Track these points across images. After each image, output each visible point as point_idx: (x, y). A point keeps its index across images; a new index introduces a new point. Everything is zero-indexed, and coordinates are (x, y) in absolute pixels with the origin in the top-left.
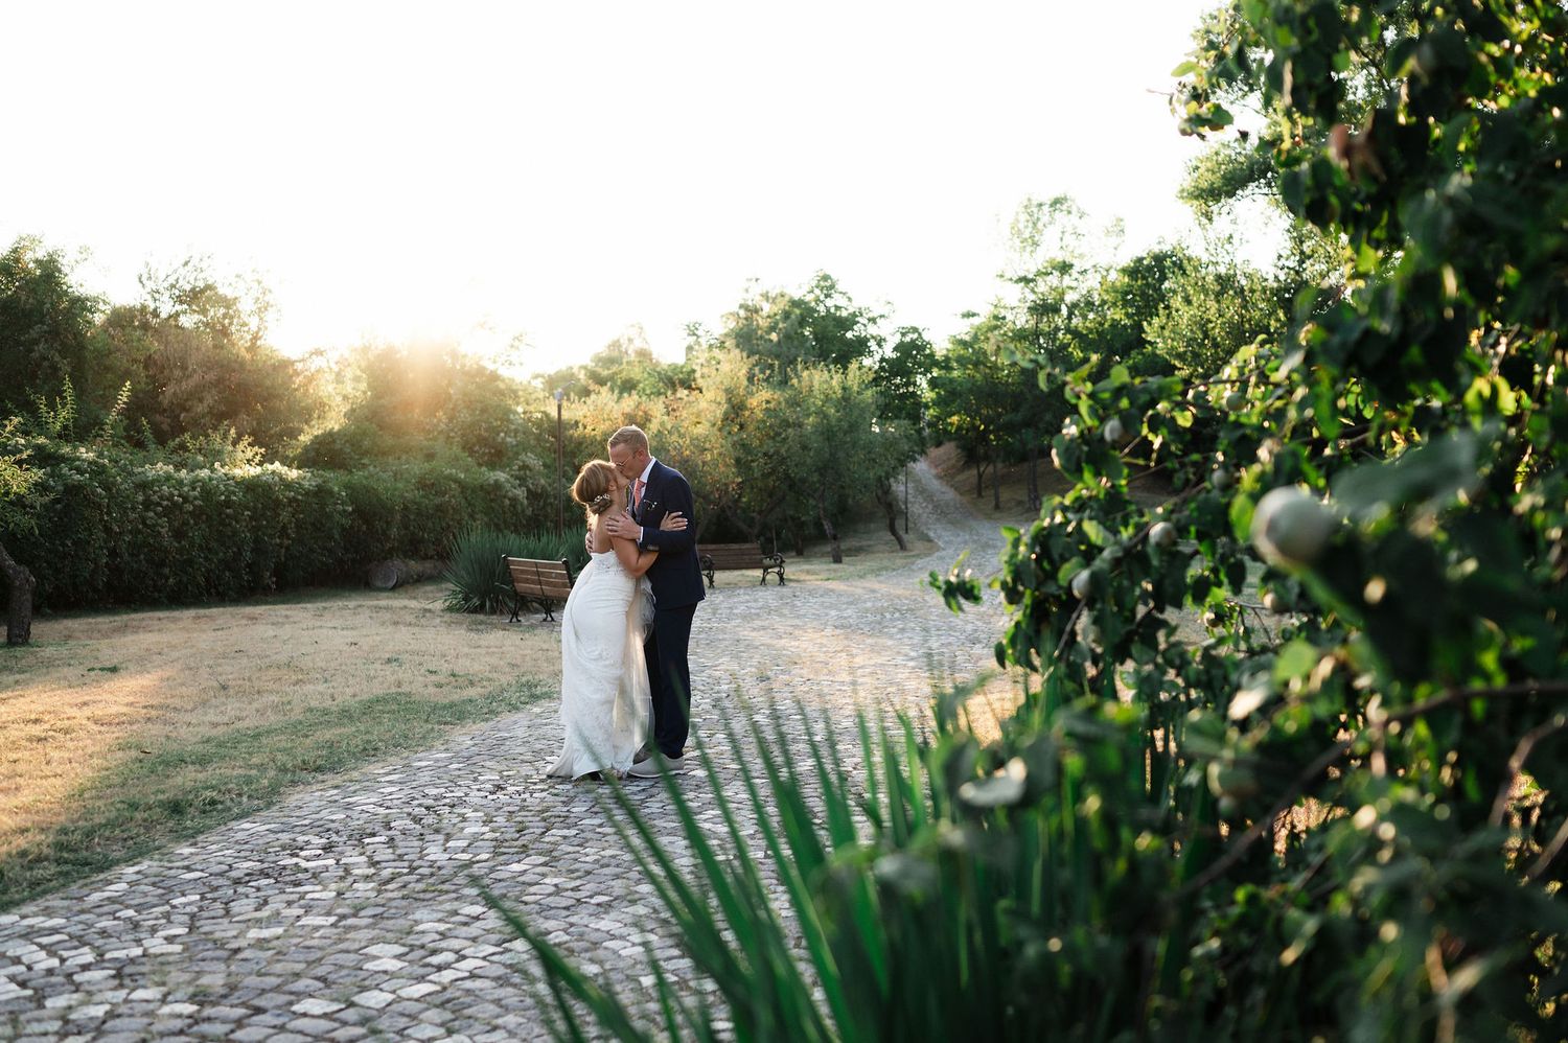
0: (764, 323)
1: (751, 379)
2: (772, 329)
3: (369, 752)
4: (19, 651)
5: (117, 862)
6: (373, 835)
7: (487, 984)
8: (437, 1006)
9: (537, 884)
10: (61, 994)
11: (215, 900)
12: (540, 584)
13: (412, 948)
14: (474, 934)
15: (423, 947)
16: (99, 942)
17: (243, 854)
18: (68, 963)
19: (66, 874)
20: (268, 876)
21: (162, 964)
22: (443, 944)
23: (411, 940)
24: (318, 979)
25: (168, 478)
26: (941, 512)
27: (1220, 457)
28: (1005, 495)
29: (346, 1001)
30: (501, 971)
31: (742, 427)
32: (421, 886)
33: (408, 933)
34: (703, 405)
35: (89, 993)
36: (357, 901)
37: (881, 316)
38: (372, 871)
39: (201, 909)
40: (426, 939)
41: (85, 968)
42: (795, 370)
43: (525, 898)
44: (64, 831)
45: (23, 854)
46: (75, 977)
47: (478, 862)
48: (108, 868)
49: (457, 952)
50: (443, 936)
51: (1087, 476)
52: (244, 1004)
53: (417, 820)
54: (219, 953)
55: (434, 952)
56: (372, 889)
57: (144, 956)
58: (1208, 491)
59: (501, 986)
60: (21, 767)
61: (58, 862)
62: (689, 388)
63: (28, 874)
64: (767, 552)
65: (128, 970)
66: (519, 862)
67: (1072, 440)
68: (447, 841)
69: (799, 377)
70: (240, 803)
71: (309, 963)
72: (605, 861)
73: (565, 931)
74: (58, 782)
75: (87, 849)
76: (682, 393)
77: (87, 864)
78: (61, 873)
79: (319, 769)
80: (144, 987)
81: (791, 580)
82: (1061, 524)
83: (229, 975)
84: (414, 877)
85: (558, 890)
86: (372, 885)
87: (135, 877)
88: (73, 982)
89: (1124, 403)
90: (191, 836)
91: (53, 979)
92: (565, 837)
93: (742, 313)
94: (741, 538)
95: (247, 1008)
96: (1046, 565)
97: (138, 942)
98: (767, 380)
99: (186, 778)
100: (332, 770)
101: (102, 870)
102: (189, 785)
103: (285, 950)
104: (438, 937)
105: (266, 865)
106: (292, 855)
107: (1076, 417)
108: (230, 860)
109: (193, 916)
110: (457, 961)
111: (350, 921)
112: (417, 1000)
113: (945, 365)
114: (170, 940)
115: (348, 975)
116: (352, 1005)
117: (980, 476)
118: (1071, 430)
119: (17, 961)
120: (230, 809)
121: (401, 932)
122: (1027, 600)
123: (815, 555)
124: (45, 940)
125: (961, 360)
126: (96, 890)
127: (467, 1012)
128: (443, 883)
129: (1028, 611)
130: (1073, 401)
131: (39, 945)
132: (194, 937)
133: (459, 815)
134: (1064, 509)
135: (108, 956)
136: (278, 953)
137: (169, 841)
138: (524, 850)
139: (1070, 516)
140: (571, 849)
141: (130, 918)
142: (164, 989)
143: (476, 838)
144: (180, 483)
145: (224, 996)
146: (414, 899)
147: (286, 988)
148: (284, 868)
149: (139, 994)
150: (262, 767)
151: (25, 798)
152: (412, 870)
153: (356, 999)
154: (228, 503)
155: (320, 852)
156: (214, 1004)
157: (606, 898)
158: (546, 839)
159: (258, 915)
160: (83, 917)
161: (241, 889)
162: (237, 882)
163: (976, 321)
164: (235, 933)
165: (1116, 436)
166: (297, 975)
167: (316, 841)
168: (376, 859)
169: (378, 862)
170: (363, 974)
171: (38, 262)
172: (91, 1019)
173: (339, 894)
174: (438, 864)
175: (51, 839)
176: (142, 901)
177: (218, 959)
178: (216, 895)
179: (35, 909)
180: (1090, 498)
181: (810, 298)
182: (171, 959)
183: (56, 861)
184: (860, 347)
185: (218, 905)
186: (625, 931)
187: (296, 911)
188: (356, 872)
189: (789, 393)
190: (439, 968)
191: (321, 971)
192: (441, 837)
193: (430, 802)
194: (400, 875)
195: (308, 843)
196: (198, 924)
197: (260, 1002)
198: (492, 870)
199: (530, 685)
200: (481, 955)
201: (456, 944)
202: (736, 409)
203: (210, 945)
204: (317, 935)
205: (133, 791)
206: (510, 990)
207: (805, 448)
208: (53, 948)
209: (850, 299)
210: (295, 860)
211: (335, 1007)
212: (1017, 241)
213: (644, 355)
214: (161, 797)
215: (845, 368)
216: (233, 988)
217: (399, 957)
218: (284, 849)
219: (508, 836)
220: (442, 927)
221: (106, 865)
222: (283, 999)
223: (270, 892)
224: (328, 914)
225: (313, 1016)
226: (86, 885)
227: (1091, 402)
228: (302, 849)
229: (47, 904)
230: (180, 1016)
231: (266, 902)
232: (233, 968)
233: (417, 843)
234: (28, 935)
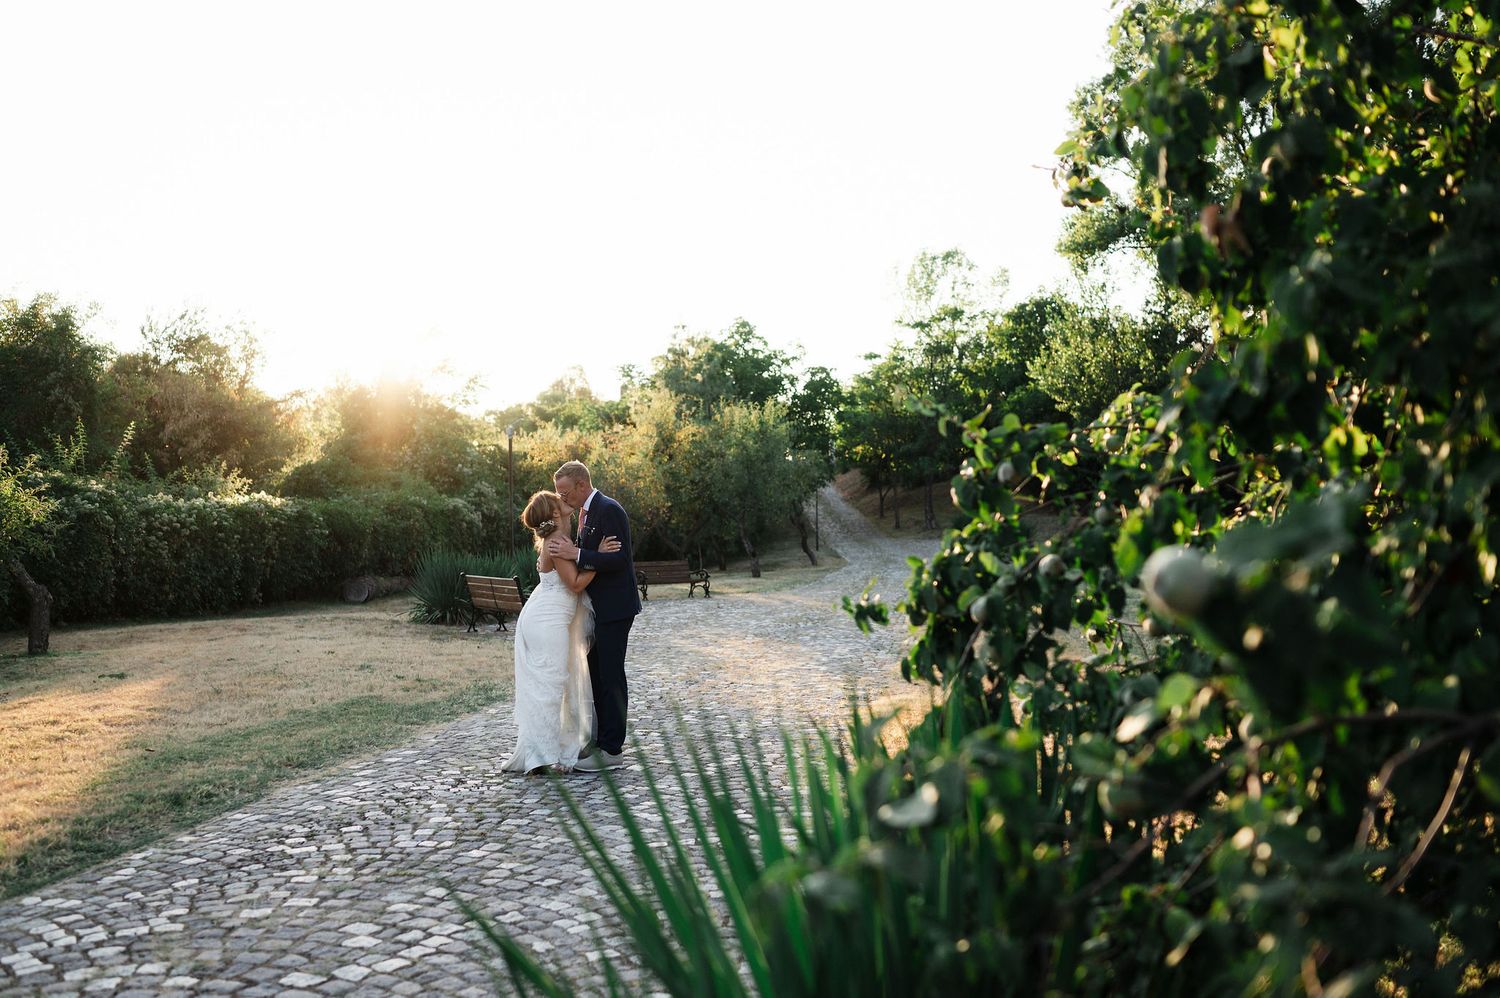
0: (690, 365)
1: (679, 414)
2: (697, 370)
3: (346, 750)
4: (39, 660)
5: (125, 849)
6: (350, 824)
7: (451, 959)
8: (408, 979)
9: (494, 868)
10: (77, 968)
11: (211, 883)
12: (494, 597)
13: (385, 926)
14: (440, 914)
15: (394, 925)
16: (111, 921)
17: (235, 842)
18: (83, 940)
19: (82, 860)
20: (258, 862)
21: (166, 941)
22: (413, 923)
23: (384, 919)
24: (302, 954)
25: (168, 506)
26: (848, 531)
27: (1102, 496)
28: (905, 515)
29: (327, 975)
30: (464, 947)
31: (671, 457)
32: (392, 871)
33: (382, 913)
34: (637, 438)
35: (103, 968)
36: (336, 884)
37: (794, 358)
38: (349, 857)
39: (200, 891)
40: (397, 919)
41: (99, 944)
42: (718, 406)
43: (484, 882)
44: (79, 821)
45: (44, 842)
46: (90, 953)
47: (442, 849)
48: (118, 855)
49: (424, 930)
50: (413, 915)
51: (983, 512)
52: (238, 978)
53: (388, 811)
54: (215, 931)
55: (404, 930)
56: (349, 873)
57: (150, 933)
58: (1092, 526)
59: (464, 961)
60: (41, 764)
61: (75, 849)
62: (624, 423)
63: (48, 860)
64: (694, 567)
65: (136, 947)
66: (478, 848)
67: (970, 480)
68: (415, 829)
69: (721, 413)
70: (233, 796)
71: (295, 941)
72: (555, 847)
73: (519, 911)
74: (73, 777)
75: (99, 837)
76: (618, 427)
77: (99, 851)
78: (76, 859)
79: (301, 765)
80: (150, 962)
81: (715, 593)
82: (960, 554)
83: (225, 951)
84: (386, 863)
85: (513, 874)
86: (349, 870)
87: (142, 863)
88: (88, 958)
89: (1016, 447)
90: (190, 826)
91: (71, 955)
92: (519, 826)
93: (671, 356)
94: (670, 555)
95: (241, 981)
96: (946, 591)
97: (145, 921)
98: (693, 416)
99: (187, 773)
100: (313, 766)
101: (112, 856)
102: (188, 780)
103: (273, 928)
104: (408, 917)
105: (256, 852)
106: (279, 843)
107: (972, 459)
108: (224, 847)
109: (192, 898)
110: (425, 938)
111: (331, 903)
112: (390, 974)
113: (851, 400)
114: (173, 919)
115: (329, 951)
116: (333, 978)
117: (882, 499)
118: (968, 471)
119: (39, 938)
120: (224, 801)
121: (375, 912)
122: (929, 622)
123: (737, 570)
124: (63, 920)
125: (863, 396)
126: (108, 874)
127: (435, 984)
128: (411, 867)
129: (931, 632)
130: (970, 445)
131: (58, 924)
132: (194, 917)
133: (425, 806)
134: (963, 541)
135: (118, 934)
136: (268, 931)
137: (173, 830)
138: (483, 838)
139: (968, 547)
140: (523, 837)
141: (137, 900)
142: (168, 964)
143: (440, 827)
144: (179, 510)
145: (221, 970)
146: (386, 882)
147: (274, 963)
148: (272, 854)
149: (146, 968)
150: (251, 764)
151: (45, 791)
152: (384, 856)
153: (336, 973)
154: (220, 528)
155: (304, 840)
156: (212, 977)
157: (556, 881)
158: (503, 828)
159: (250, 897)
160: (97, 899)
161: (234, 874)
162: (231, 867)
163: (877, 362)
164: (229, 913)
165: (1009, 477)
166: (284, 952)
167: (300, 830)
168: (353, 846)
169: (355, 849)
170: (342, 950)
171: (55, 317)
172: (105, 990)
173: (321, 878)
174: (408, 850)
175: (68, 828)
176: (148, 884)
177: (215, 937)
178: (212, 879)
179: (54, 891)
180: (986, 531)
181: (730, 342)
182: (174, 936)
183: (73, 848)
184: (775, 385)
185: (214, 888)
186: (572, 911)
187: (283, 893)
188: (335, 858)
189: (712, 427)
190: (409, 945)
191: (305, 948)
192: (409, 826)
193: (399, 795)
194: (374, 860)
195: (292, 831)
196: (197, 905)
197: (252, 976)
198: (455, 856)
199: (486, 689)
200: (446, 933)
201: (423, 923)
202: (665, 442)
203: (208, 924)
204: (301, 915)
205: (140, 786)
206: (472, 965)
207: (727, 475)
208: (71, 927)
209: (766, 343)
210: (281, 847)
211: (318, 980)
212: (914, 291)
213: (584, 393)
214: (163, 791)
215: (763, 405)
216: (228, 963)
217: (373, 935)
218: (272, 837)
219: (468, 825)
220: (411, 908)
221: (115, 852)
222: (272, 973)
223: (260, 876)
224: (311, 896)
225: (299, 989)
226: (99, 870)
227: (985, 446)
228: (287, 837)
229: (66, 887)
230: (182, 988)
231: (256, 885)
232: (228, 945)
233: (388, 832)
234: (49, 915)
